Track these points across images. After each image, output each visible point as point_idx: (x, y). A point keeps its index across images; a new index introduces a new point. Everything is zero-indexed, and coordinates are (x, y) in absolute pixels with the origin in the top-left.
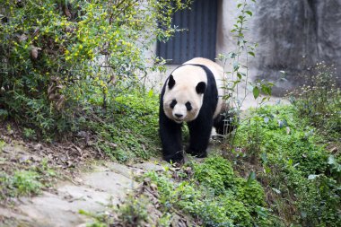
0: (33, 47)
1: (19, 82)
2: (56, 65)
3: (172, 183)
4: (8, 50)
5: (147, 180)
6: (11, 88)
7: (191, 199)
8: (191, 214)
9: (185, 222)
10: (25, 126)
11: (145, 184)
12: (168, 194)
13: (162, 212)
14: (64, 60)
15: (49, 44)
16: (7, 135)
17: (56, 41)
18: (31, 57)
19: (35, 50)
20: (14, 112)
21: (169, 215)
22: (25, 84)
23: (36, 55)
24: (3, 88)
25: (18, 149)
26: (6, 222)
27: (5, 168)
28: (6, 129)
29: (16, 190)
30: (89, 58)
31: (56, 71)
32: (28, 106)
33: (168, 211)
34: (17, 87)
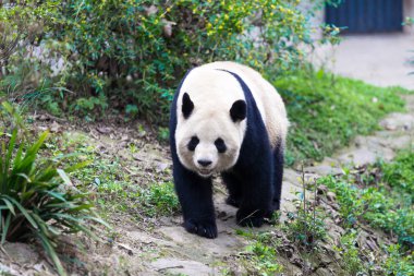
0: (165, 21)
1: (150, 68)
2: (196, 43)
3: (355, 189)
4: (133, 27)
5: (322, 187)
6: (140, 77)
7: (381, 210)
8: (383, 229)
9: (375, 240)
10: (160, 124)
11: (320, 192)
12: (351, 204)
13: (344, 228)
14: (205, 37)
15: (185, 16)
16: (138, 138)
17: (194, 12)
18: (164, 35)
19: (168, 26)
20: (145, 108)
21: (353, 231)
22: (157, 70)
23: (169, 32)
24: (129, 78)
25: (153, 155)
26: (145, 249)
27: (138, 179)
28: (137, 130)
29: (154, 207)
30: (238, 31)
31: (196, 51)
32: (163, 99)
33: (352, 227)
34: (147, 74)
